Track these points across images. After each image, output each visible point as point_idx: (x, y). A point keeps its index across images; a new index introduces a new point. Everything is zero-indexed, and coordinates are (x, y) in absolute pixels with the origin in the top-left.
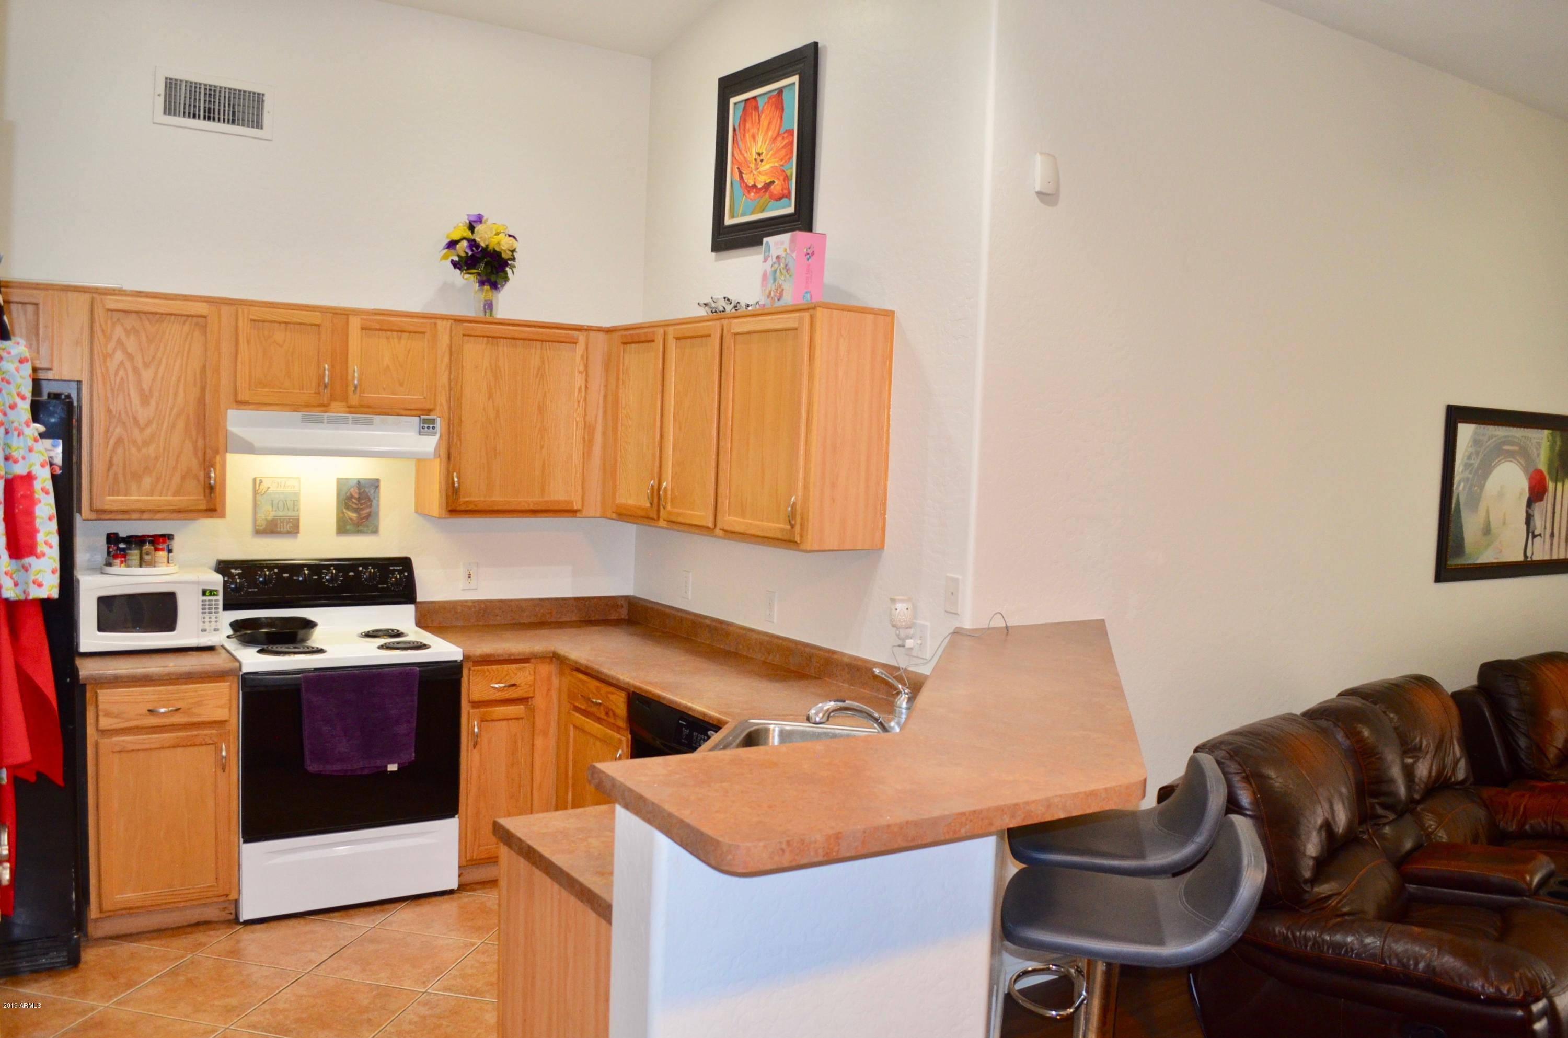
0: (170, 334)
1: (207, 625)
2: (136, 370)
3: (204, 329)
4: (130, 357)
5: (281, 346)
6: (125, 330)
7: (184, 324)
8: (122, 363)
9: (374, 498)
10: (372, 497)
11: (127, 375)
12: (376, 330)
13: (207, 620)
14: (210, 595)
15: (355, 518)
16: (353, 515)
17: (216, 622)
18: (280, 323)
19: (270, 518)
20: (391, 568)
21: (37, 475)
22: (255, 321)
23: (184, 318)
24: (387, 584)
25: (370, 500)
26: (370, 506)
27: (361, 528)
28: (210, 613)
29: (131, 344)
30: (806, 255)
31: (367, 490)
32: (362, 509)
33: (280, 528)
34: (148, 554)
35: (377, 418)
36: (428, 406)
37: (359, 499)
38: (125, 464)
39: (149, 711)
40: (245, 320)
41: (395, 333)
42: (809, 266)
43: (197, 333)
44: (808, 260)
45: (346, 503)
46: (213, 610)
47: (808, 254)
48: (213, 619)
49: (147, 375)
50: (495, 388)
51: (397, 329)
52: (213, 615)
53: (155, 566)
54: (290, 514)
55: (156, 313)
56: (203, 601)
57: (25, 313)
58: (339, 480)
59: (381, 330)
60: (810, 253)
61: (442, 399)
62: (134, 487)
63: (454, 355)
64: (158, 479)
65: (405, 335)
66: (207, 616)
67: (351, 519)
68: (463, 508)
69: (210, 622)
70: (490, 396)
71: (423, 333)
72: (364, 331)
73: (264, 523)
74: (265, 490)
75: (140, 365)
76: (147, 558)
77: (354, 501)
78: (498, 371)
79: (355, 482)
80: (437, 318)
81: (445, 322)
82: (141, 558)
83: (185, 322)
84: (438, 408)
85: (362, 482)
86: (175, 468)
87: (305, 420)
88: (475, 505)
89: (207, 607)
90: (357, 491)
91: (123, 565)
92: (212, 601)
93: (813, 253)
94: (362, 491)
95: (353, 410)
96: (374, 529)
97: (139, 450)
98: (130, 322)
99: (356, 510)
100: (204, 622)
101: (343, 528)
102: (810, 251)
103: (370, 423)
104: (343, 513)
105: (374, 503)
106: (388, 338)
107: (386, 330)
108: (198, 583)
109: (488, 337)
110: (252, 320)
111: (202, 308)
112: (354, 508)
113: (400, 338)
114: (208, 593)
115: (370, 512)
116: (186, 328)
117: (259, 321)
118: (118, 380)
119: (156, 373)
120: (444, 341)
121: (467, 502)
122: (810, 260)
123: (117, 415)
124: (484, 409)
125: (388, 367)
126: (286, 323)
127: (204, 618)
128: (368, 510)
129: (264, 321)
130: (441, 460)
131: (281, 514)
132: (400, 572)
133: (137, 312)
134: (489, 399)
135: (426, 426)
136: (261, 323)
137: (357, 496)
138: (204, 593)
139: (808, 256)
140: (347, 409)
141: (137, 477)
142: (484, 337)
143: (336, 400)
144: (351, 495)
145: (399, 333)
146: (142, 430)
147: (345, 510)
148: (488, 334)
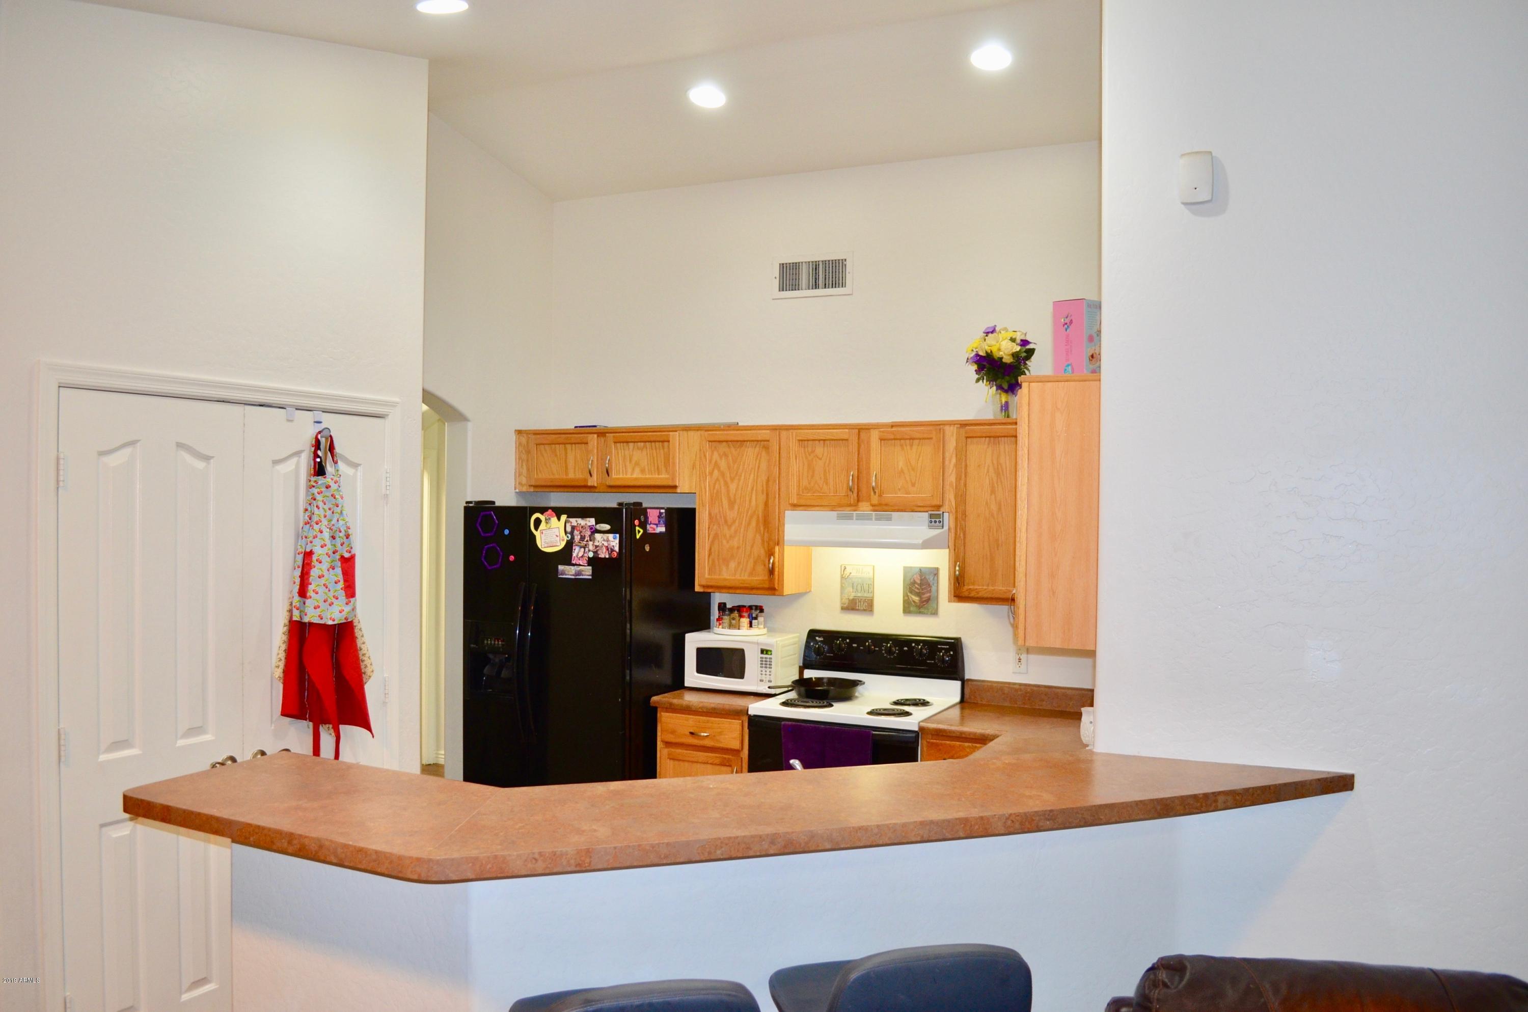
0: (746, 455)
1: (764, 676)
2: (726, 483)
3: (766, 448)
4: (723, 474)
5: (821, 459)
6: (719, 455)
7: (755, 447)
8: (717, 480)
9: (933, 584)
10: (931, 584)
11: (721, 488)
12: (892, 439)
13: (764, 673)
14: (767, 654)
15: (917, 601)
16: (916, 599)
17: (770, 675)
18: (819, 440)
19: (851, 598)
20: (939, 646)
21: (315, 552)
22: (802, 440)
23: (755, 443)
24: (934, 659)
25: (929, 585)
26: (930, 591)
27: (922, 610)
28: (766, 667)
29: (723, 464)
30: (1064, 326)
31: (927, 577)
32: (924, 594)
33: (858, 607)
34: (734, 619)
35: (895, 515)
36: (936, 502)
37: (921, 585)
38: (719, 552)
39: (692, 733)
40: (794, 441)
41: (908, 441)
42: (1068, 336)
43: (764, 453)
44: (1066, 330)
45: (910, 588)
46: (768, 666)
47: (1066, 324)
48: (768, 673)
49: (733, 487)
50: (997, 483)
51: (909, 437)
52: (768, 670)
53: (739, 629)
54: (865, 595)
55: (738, 441)
56: (761, 658)
57: (663, 447)
58: (905, 568)
59: (895, 439)
60: (1068, 323)
61: (950, 496)
62: (724, 568)
63: (962, 455)
64: (739, 563)
65: (916, 442)
66: (764, 669)
67: (914, 602)
68: (966, 594)
69: (766, 674)
70: (993, 492)
71: (931, 438)
72: (883, 441)
73: (847, 602)
74: (848, 574)
75: (728, 479)
76: (733, 622)
77: (917, 586)
78: (1000, 466)
79: (918, 570)
80: (944, 424)
81: (952, 428)
82: (731, 623)
83: (756, 445)
84: (947, 503)
85: (923, 570)
86: (750, 556)
87: (840, 517)
88: (978, 593)
89: (764, 663)
90: (919, 578)
91: (721, 626)
92: (767, 658)
93: (1071, 322)
94: (923, 577)
95: (876, 508)
96: (934, 612)
97: (728, 542)
98: (723, 448)
99: (918, 594)
100: (762, 674)
101: (908, 609)
102: (1067, 321)
103: (889, 519)
104: (908, 596)
105: (934, 588)
106: (902, 445)
107: (900, 439)
108: (758, 644)
109: (990, 437)
110: (799, 440)
111: (765, 434)
112: (917, 592)
113: (911, 446)
114: (765, 652)
115: (930, 596)
116: (757, 449)
117: (805, 440)
118: (715, 491)
119: (738, 485)
120: (951, 444)
121: (970, 589)
122: (1068, 330)
123: (715, 517)
124: (987, 503)
125: (902, 471)
126: (824, 440)
127: (762, 671)
128: (928, 595)
129: (808, 440)
130: (950, 550)
131: (859, 595)
132: (947, 651)
133: (727, 441)
134: (991, 495)
135: (933, 520)
136: (806, 442)
137: (919, 582)
138: (762, 651)
139: (1066, 326)
140: (871, 508)
141: (726, 562)
142: (985, 437)
143: (862, 501)
144: (914, 580)
145: (911, 441)
146: (729, 527)
147: (909, 594)
148: (988, 435)
